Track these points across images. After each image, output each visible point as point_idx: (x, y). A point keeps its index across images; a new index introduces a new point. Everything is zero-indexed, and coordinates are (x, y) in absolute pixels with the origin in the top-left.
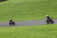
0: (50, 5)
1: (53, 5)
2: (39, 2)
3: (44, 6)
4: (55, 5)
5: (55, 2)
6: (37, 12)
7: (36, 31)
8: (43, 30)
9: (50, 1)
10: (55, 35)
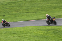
0: (22, 6)
1: (25, 6)
2: (10, 2)
3: (16, 7)
4: (28, 7)
5: (27, 3)
6: (8, 14)
7: (7, 34)
8: (15, 33)
9: (22, 2)
10: (27, 38)
